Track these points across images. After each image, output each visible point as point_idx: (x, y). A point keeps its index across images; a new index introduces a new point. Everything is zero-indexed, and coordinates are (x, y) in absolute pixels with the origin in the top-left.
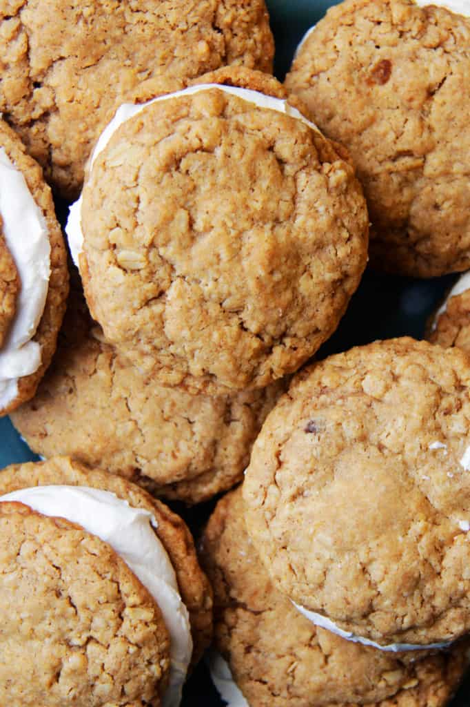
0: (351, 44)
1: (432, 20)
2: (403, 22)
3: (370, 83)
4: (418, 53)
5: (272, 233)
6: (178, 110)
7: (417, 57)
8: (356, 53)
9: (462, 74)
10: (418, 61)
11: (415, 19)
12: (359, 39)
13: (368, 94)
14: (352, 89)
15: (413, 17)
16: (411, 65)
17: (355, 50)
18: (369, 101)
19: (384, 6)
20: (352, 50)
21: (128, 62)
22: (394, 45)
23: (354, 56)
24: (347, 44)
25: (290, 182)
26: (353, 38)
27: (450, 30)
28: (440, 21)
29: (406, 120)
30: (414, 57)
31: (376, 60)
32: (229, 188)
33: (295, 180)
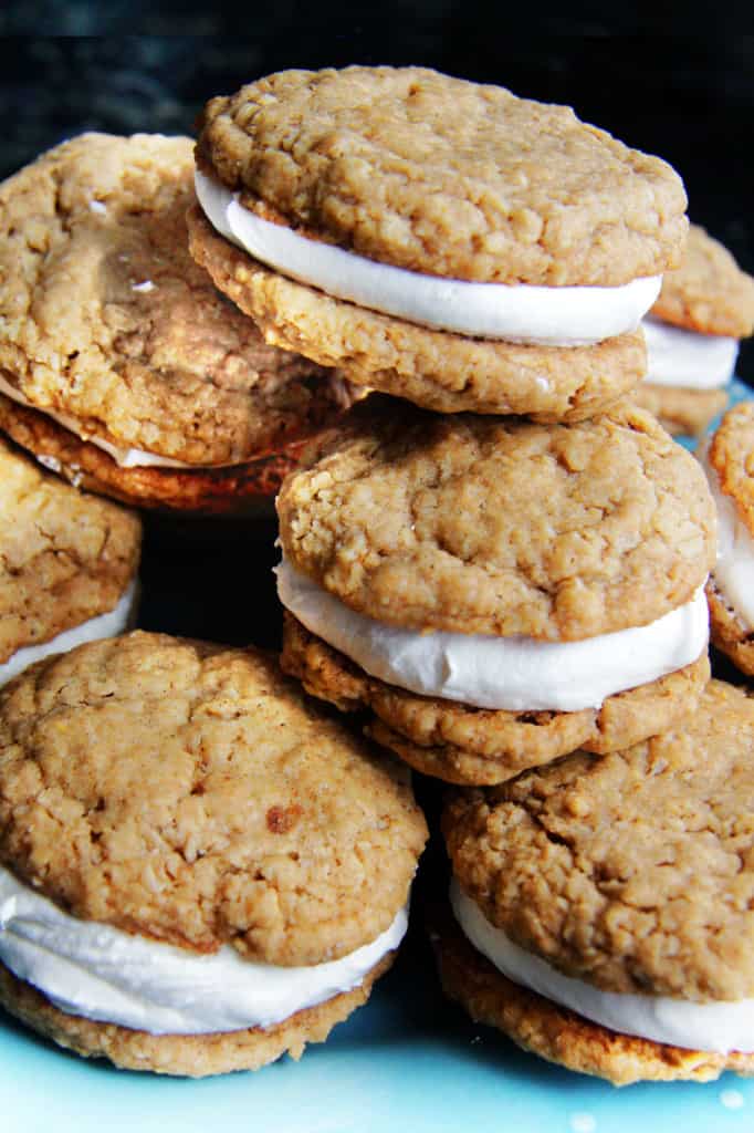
0: (338, 863)
1: (207, 906)
2: (260, 893)
3: (297, 810)
4: (227, 843)
5: (439, 467)
6: (623, 594)
7: (228, 836)
8: (327, 845)
9: (152, 806)
10: (226, 830)
11: (239, 900)
12: (327, 868)
13: (296, 794)
14: (325, 799)
15: (243, 900)
16: (239, 821)
17: (330, 850)
18: (294, 785)
19: (293, 921)
20: (335, 850)
21: (688, 776)
22: (267, 857)
23: (331, 839)
24: (343, 862)
25: (427, 532)
26: (336, 870)
27: (176, 886)
28: (194, 906)
29: (230, 758)
30: (234, 835)
31: (293, 835)
32: (518, 502)
33: (419, 539)
